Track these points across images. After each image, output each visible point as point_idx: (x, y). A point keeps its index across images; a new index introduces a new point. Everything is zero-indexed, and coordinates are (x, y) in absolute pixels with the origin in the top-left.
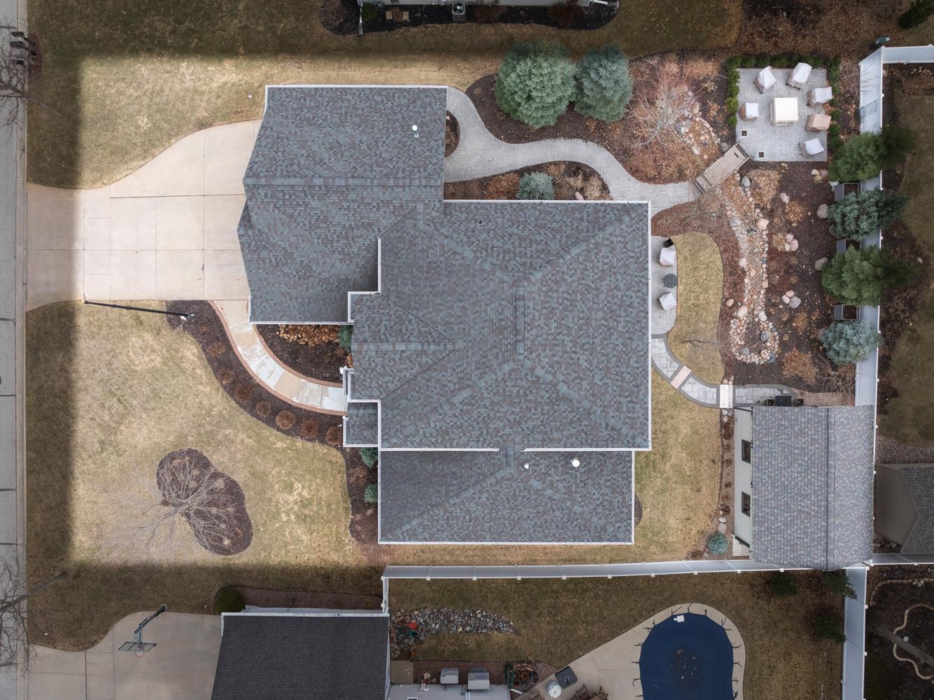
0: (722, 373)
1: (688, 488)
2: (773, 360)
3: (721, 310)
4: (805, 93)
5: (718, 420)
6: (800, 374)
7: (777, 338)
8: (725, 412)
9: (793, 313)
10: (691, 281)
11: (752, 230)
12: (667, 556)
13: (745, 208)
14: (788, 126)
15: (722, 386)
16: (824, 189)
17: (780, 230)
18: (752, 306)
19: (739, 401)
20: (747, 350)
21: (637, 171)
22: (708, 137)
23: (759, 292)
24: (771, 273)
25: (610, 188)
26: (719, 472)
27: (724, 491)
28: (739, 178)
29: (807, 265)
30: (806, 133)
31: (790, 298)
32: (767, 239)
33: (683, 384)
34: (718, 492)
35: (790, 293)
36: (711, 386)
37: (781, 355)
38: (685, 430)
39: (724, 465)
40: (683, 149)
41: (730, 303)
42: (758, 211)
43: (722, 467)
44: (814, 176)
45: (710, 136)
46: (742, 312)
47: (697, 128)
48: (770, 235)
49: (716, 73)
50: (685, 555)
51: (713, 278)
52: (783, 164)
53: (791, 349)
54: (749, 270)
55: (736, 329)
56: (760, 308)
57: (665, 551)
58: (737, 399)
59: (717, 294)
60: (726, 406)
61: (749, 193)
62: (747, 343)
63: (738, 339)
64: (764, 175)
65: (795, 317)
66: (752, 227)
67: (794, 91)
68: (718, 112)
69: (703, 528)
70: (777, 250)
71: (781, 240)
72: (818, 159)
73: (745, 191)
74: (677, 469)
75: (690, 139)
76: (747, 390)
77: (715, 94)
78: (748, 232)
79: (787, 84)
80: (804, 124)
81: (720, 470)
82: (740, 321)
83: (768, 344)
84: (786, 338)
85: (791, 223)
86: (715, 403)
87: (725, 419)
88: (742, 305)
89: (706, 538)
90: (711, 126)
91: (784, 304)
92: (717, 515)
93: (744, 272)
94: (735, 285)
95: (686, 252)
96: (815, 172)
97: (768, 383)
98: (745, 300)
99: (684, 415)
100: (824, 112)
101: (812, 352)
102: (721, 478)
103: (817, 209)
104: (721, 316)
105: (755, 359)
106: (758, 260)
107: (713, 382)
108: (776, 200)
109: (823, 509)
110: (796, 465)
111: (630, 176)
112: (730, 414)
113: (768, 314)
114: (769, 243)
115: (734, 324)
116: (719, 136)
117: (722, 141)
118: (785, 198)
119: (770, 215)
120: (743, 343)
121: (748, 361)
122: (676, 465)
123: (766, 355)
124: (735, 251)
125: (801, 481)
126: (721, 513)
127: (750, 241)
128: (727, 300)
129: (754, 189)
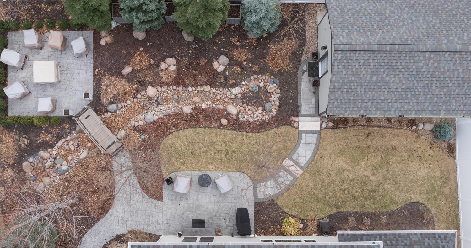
0: (288, 128)
1: (393, 159)
2: (277, 81)
3: (231, 129)
4: (30, 51)
5: (330, 131)
6: (289, 54)
7: (256, 76)
8: (324, 125)
9: (233, 62)
10: (204, 157)
11: (157, 101)
12: (452, 177)
13: (136, 107)
14: (60, 67)
15: (300, 128)
16: (119, 33)
17: (157, 74)
18: (227, 100)
19: (313, 111)
20: (268, 105)
21: (103, 208)
22: (71, 142)
23: (214, 94)
24: (197, 83)
25: (119, 234)
26: (378, 129)
27: (395, 124)
28: (109, 114)
29: (189, 49)
30: (67, 51)
31: (220, 65)
32: (166, 87)
33: (299, 165)
34: (396, 130)
35: (215, 65)
36: (300, 138)
37: (272, 73)
38: (341, 163)
39: (372, 124)
40: (82, 166)
41: (224, 121)
42: (139, 96)
43: (373, 126)
44: (106, 43)
45: (70, 140)
46: (233, 110)
47: (63, 153)
48: (162, 84)
49: (12, 134)
50: (450, 160)
51: (201, 137)
52: (96, 73)
53: (266, 64)
54: (194, 103)
55: (248, 115)
56: (228, 93)
57: (448, 179)
58: (311, 113)
59: (216, 134)
60: (318, 124)
61: (123, 104)
62: (260, 105)
63: (257, 113)
64: (106, 90)
65: (236, 60)
66: (154, 101)
67: (28, 62)
68: (48, 132)
69: (427, 144)
70: (175, 77)
71: (166, 74)
72: (91, 40)
73: (122, 108)
74: (376, 169)
75: (73, 159)
76: (303, 103)
77: (31, 135)
78: (158, 104)
79: (22, 69)
80: (59, 53)
81: (376, 128)
82: (240, 111)
83: (262, 85)
84: (256, 68)
85: (151, 65)
86: (315, 135)
87: (330, 124)
88: (226, 110)
89: (436, 141)
90: (61, 139)
91: (225, 70)
92: (416, 131)
93: (196, 108)
94: (208, 116)
95: (177, 163)
96: (103, 42)
97: (296, 84)
98: (222, 107)
99: (327, 164)
100: (47, 34)
101: (268, 43)
102: (383, 127)
103: (137, 39)
104: (236, 130)
105: (275, 97)
106: (185, 95)
107: (296, 137)
108: (129, 78)
109: (432, 56)
110: (387, 79)
111: (107, 215)
112: (326, 120)
113: (234, 85)
114: (169, 85)
115: (244, 118)
116: (70, 132)
117: (75, 130)
118: (127, 70)
119: (143, 84)
120: (260, 108)
121: (278, 104)
122: (372, 170)
123: (272, 87)
124: (177, 117)
125: (403, 75)
126: (414, 127)
127: (167, 102)
128: (221, 124)
129: (120, 99)
